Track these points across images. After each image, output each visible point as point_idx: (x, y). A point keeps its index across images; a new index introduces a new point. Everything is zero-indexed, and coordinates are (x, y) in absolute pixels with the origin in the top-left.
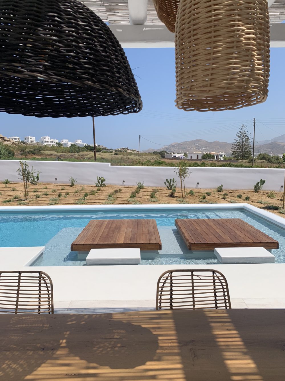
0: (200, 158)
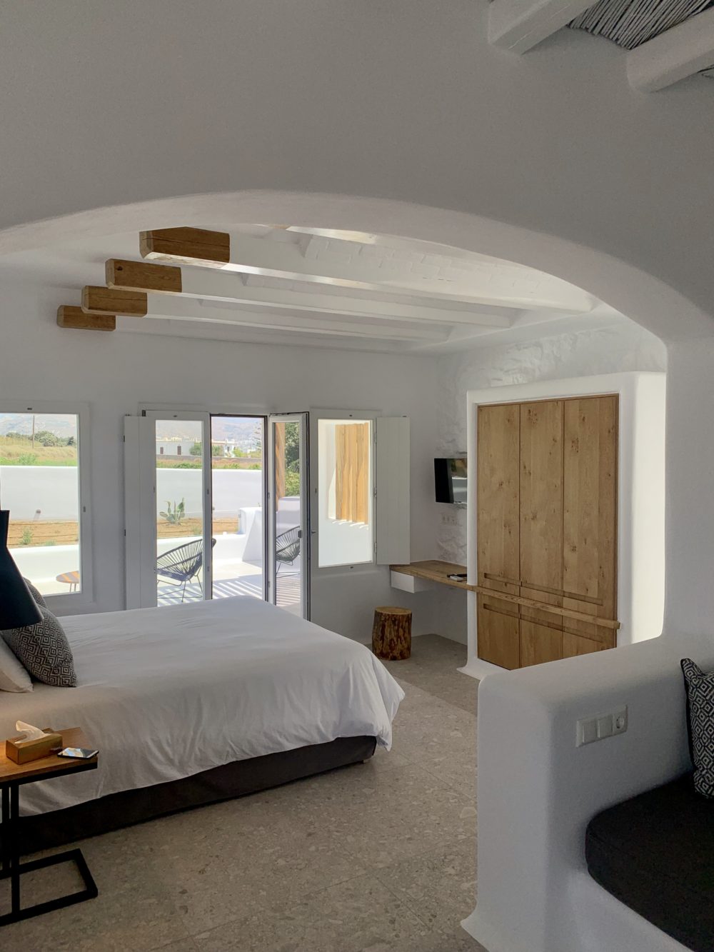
0: (185, 452)
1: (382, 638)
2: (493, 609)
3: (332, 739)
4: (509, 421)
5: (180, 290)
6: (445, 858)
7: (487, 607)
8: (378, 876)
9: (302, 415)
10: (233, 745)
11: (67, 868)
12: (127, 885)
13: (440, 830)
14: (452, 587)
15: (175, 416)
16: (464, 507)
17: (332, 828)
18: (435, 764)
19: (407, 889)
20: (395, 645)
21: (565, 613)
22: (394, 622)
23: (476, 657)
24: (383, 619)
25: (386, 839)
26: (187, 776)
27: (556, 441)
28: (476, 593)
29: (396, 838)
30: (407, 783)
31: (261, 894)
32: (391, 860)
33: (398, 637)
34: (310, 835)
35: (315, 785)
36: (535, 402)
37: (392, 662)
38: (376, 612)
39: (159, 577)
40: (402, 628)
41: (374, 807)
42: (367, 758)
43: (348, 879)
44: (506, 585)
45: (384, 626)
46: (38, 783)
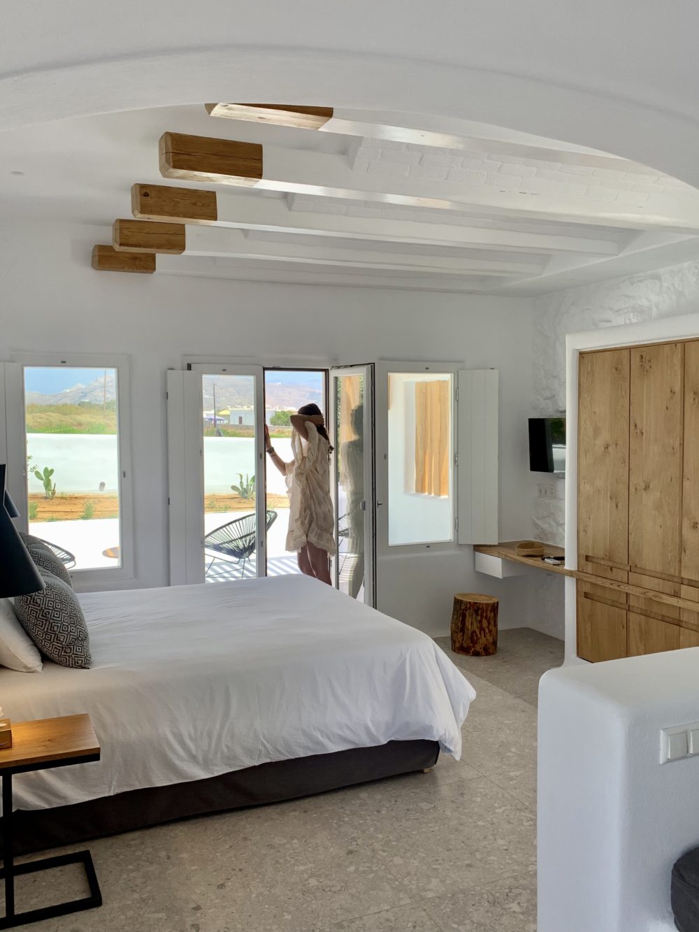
1: (463, 630)
2: (596, 598)
3: (385, 742)
4: (616, 369)
5: (215, 218)
6: (510, 892)
7: (589, 596)
8: (425, 908)
9: (366, 367)
10: (265, 742)
11: (74, 870)
12: (136, 896)
13: (508, 857)
14: (549, 573)
15: (224, 370)
16: (562, 476)
17: (377, 846)
18: (511, 779)
19: (459, 925)
20: (478, 639)
21: (681, 603)
22: (476, 612)
23: (575, 655)
24: (463, 608)
25: (440, 864)
26: (212, 776)
27: (674, 393)
28: (575, 579)
29: (452, 863)
30: (474, 799)
31: (285, 917)
32: (444, 889)
33: (482, 629)
34: (350, 852)
35: (364, 794)
36: (646, 346)
37: (474, 658)
38: (455, 599)
39: (207, 551)
40: (486, 618)
41: (430, 825)
42: (428, 768)
43: (389, 908)
44: (611, 569)
45: (464, 616)
46: (41, 772)
